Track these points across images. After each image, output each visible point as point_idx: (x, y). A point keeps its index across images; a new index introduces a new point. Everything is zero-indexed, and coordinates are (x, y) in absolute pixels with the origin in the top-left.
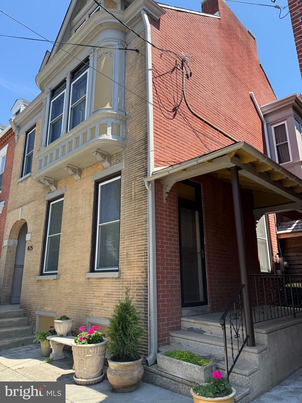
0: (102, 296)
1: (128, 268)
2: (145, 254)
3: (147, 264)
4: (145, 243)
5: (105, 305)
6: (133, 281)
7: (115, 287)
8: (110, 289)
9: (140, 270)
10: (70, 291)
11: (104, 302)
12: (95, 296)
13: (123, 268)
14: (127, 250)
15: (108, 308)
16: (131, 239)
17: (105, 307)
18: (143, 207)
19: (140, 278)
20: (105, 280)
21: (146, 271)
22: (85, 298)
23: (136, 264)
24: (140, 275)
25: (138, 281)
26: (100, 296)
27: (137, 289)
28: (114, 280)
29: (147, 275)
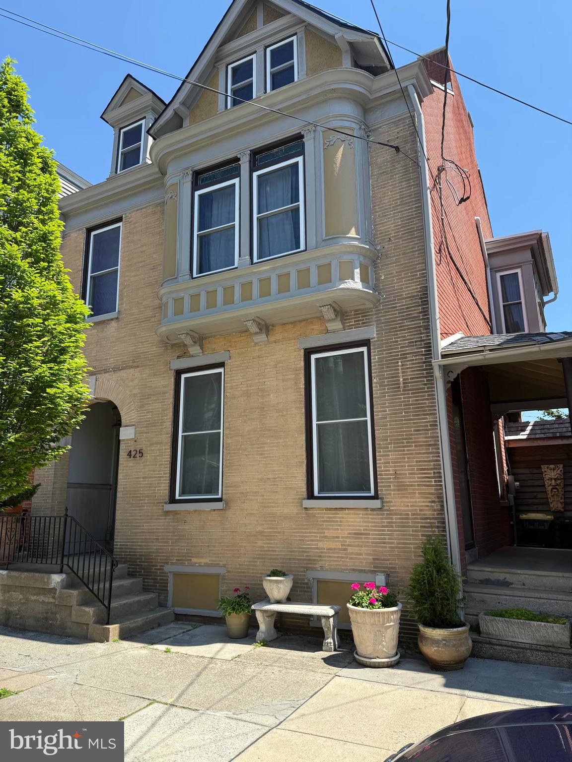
0: (342, 537)
1: (398, 494)
2: (436, 475)
3: (442, 489)
4: (435, 458)
5: (350, 549)
6: (413, 515)
7: (372, 522)
8: (362, 526)
9: (427, 498)
10: (260, 528)
11: (349, 545)
12: (326, 537)
13: (390, 494)
14: (395, 466)
15: (360, 554)
16: (404, 451)
17: (352, 553)
18: (425, 403)
19: (429, 510)
20: (347, 511)
21: (440, 499)
22: (300, 540)
23: (418, 490)
24: (427, 506)
25: (425, 515)
26: (338, 537)
27: (421, 527)
28: (370, 512)
29: (442, 506)
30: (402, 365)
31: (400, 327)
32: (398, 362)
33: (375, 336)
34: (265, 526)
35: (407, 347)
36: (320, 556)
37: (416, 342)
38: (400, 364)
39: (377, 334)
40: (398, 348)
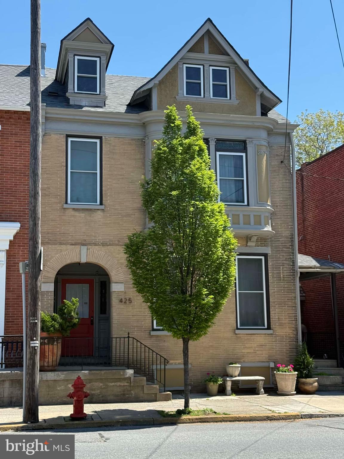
0: (254, 347)
1: (280, 327)
2: (295, 319)
3: (297, 326)
4: (295, 312)
5: (258, 352)
6: (285, 336)
7: (268, 340)
8: (264, 342)
9: (291, 329)
11: (257, 351)
12: (246, 347)
13: (276, 327)
14: (279, 315)
15: (262, 354)
16: (282, 308)
17: (258, 354)
18: (292, 288)
19: (292, 334)
20: (256, 335)
21: (297, 329)
22: (233, 349)
23: (287, 326)
24: (291, 333)
25: (290, 336)
26: (252, 347)
27: (289, 341)
28: (267, 335)
29: (297, 333)
30: (282, 269)
31: (281, 250)
32: (280, 267)
33: (270, 252)
34: (214, 343)
35: (284, 260)
36: (243, 356)
37: (288, 259)
38: (281, 268)
39: (271, 252)
40: (280, 260)
